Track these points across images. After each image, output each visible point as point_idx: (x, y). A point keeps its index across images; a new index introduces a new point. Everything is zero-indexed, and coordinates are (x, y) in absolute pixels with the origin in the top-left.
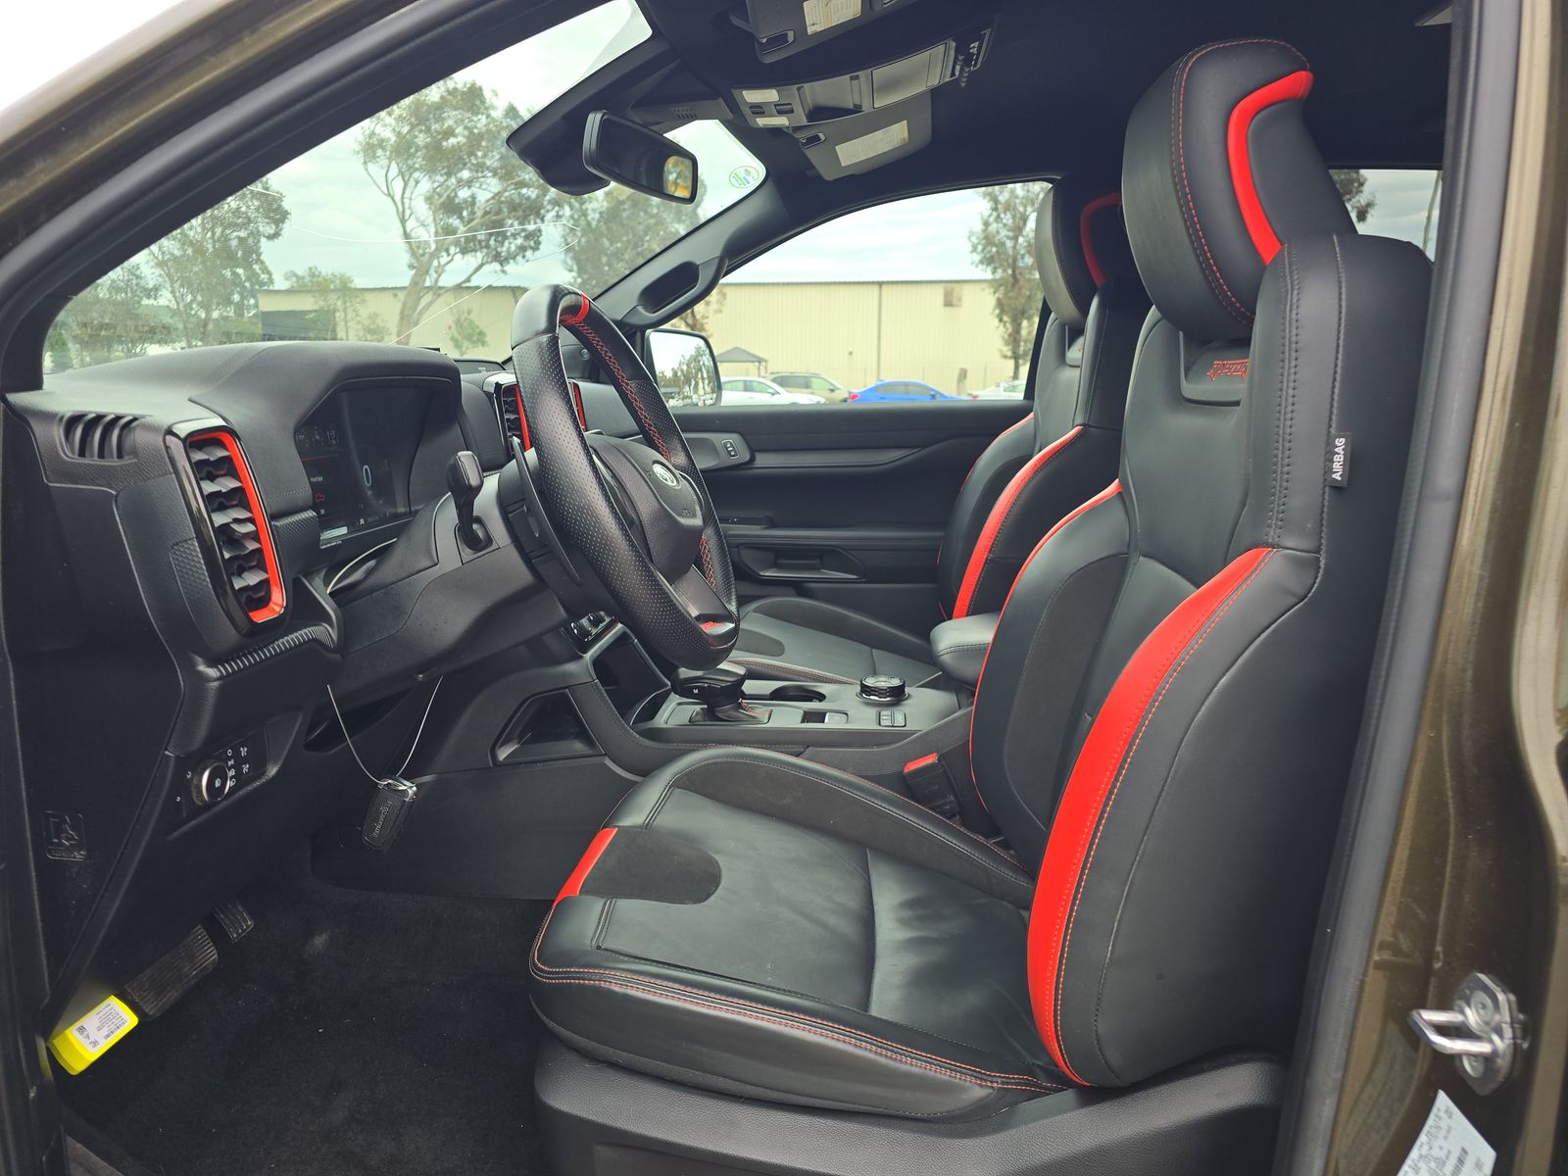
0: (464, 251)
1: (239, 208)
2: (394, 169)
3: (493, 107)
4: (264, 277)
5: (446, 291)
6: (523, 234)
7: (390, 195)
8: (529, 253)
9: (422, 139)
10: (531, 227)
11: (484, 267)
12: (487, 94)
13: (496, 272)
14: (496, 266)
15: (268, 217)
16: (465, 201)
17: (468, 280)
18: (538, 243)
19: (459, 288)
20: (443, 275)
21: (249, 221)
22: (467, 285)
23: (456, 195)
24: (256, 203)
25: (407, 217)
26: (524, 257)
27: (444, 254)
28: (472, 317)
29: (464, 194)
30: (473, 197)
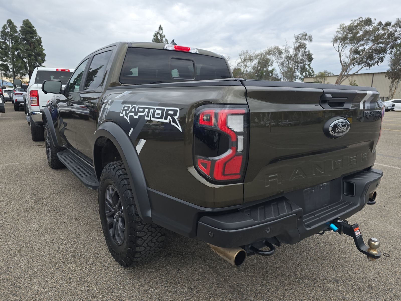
0: (359, 64)
1: (302, 58)
2: (340, 45)
3: (374, 23)
4: (312, 74)
5: (350, 76)
6: (378, 58)
7: (339, 52)
8: (379, 63)
9: (349, 36)
10: (381, 56)
11: (363, 68)
12: (372, 20)
13: (367, 69)
14: (368, 68)
15: (308, 60)
16: (362, 50)
17: (357, 72)
18: (383, 61)
19: (354, 74)
20: (351, 71)
21: (304, 61)
22: (357, 73)
23: (359, 49)
24: (306, 57)
25: (341, 56)
26: (378, 64)
27: (352, 65)
28: (355, 82)
29: (361, 48)
30: (365, 49)
